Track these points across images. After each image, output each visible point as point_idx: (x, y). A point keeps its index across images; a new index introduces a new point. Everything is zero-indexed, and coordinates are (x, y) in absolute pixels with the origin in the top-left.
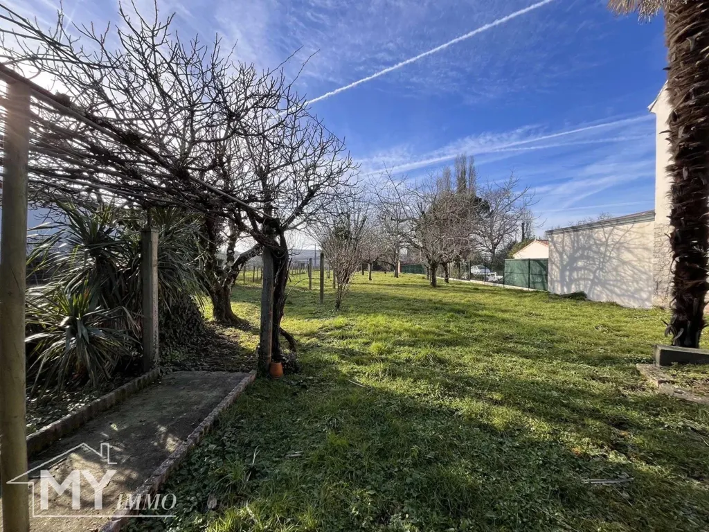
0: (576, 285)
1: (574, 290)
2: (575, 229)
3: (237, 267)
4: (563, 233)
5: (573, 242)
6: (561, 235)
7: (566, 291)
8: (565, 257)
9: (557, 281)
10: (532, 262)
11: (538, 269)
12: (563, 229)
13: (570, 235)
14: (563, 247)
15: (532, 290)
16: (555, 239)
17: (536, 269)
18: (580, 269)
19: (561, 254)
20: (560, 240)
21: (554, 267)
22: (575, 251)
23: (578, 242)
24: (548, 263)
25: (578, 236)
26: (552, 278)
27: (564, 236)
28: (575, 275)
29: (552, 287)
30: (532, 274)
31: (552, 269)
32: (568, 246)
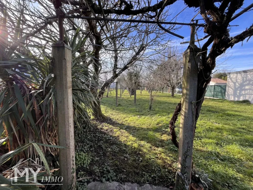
0: (243, 97)
1: (241, 99)
2: (245, 72)
3: (104, 88)
4: (237, 74)
5: (243, 78)
6: (236, 75)
7: (236, 99)
8: (237, 84)
9: (231, 95)
10: (216, 87)
11: (220, 89)
12: (237, 72)
13: (241, 75)
14: (236, 80)
15: (216, 98)
16: (231, 76)
17: (219, 89)
18: (247, 90)
19: (235, 83)
20: (235, 77)
21: (230, 89)
22: (244, 82)
23: (246, 78)
24: (226, 87)
25: (247, 75)
26: (228, 94)
27: (237, 75)
28: (243, 92)
29: (228, 97)
30: (216, 92)
31: (228, 90)
32: (240, 80)
